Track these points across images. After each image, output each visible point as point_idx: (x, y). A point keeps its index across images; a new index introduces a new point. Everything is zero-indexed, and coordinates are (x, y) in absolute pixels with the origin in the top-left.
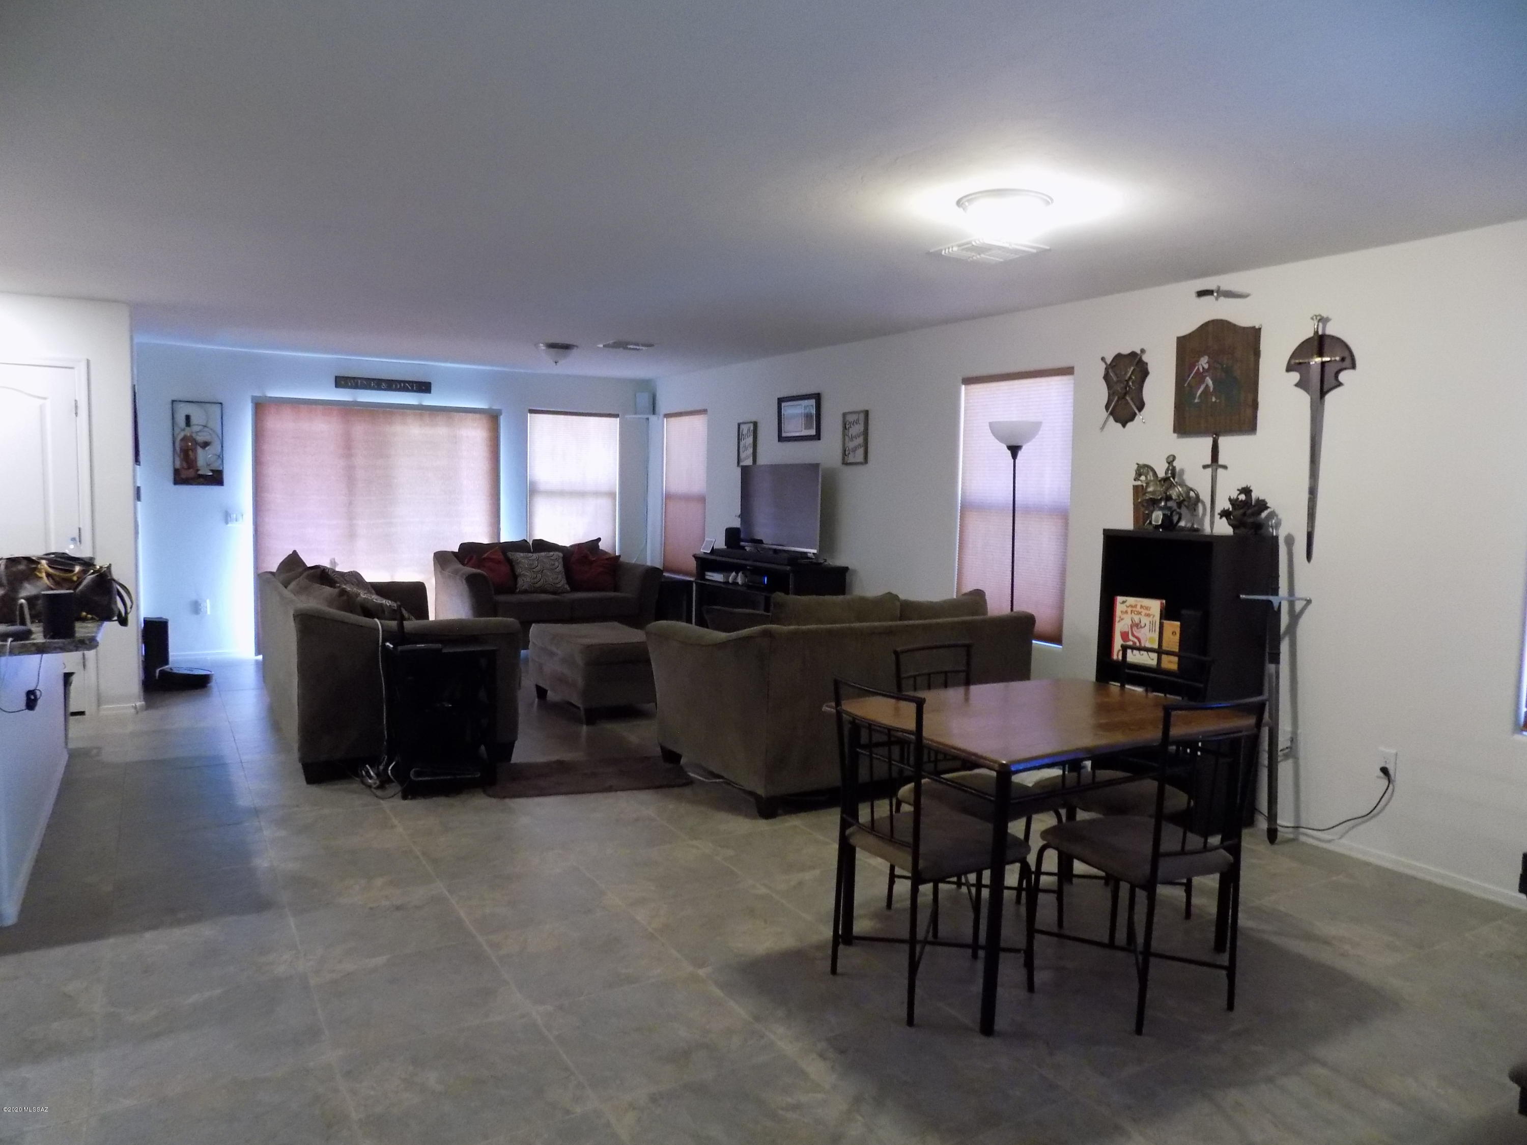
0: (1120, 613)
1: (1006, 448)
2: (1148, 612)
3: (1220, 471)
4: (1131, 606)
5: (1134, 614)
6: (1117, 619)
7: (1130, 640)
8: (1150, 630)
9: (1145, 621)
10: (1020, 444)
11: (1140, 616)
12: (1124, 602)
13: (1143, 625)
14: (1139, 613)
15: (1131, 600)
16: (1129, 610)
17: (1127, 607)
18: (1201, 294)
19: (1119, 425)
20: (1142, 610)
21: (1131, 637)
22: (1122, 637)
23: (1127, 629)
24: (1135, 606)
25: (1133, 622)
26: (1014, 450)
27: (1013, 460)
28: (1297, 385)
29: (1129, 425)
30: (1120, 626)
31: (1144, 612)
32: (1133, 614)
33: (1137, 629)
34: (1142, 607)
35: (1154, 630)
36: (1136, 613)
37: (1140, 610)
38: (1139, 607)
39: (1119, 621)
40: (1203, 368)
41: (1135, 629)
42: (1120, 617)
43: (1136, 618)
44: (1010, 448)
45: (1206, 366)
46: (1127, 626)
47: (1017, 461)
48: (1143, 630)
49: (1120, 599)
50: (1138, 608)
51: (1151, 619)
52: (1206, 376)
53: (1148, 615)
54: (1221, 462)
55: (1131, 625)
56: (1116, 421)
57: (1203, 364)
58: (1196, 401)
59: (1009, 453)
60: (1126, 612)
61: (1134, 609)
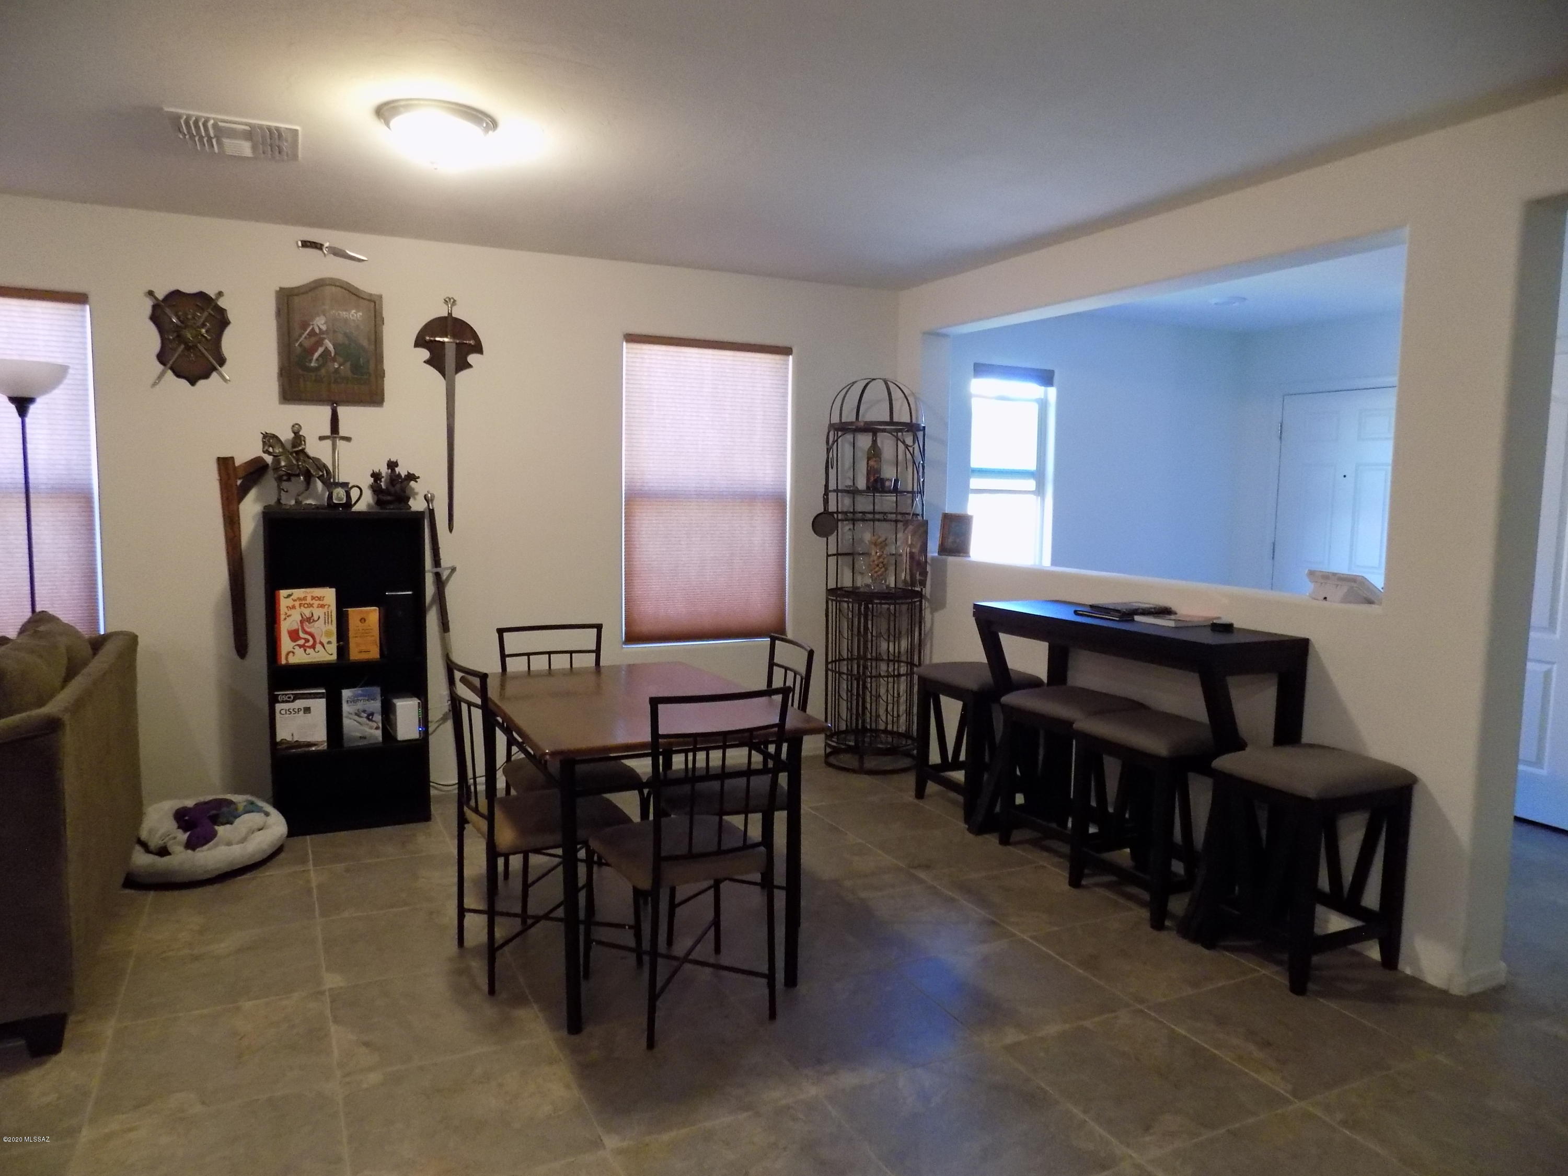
0: (286, 609)
1: (7, 400)
2: (321, 602)
3: (340, 444)
4: (300, 599)
5: (305, 607)
6: (282, 617)
7: (301, 638)
8: (325, 622)
9: (318, 612)
10: (32, 396)
11: (311, 608)
12: (289, 596)
13: (316, 618)
14: (311, 605)
15: (298, 593)
16: (297, 604)
17: (295, 601)
18: (306, 244)
19: (184, 383)
20: (314, 601)
21: (302, 635)
22: (290, 637)
23: (295, 626)
24: (305, 599)
25: (302, 617)
26: (22, 404)
27: (19, 420)
28: (427, 362)
29: (201, 383)
30: (285, 626)
31: (316, 603)
32: (302, 608)
33: (309, 623)
34: (313, 598)
35: (330, 621)
36: (306, 606)
37: (311, 602)
38: (309, 598)
39: (285, 619)
40: (320, 329)
41: (306, 625)
42: (286, 614)
43: (307, 612)
44: (13, 400)
45: (324, 328)
46: (296, 624)
47: (27, 420)
48: (316, 624)
49: (283, 593)
50: (309, 600)
51: (325, 610)
52: (325, 338)
53: (322, 606)
54: (342, 433)
55: (301, 621)
56: (178, 375)
57: (319, 324)
58: (313, 364)
59: (12, 408)
60: (294, 607)
61: (303, 602)
